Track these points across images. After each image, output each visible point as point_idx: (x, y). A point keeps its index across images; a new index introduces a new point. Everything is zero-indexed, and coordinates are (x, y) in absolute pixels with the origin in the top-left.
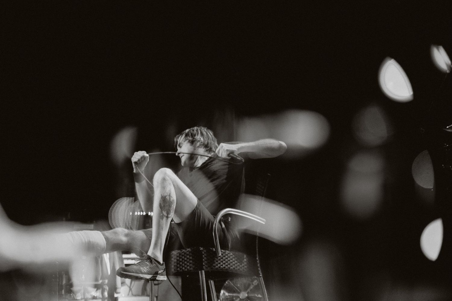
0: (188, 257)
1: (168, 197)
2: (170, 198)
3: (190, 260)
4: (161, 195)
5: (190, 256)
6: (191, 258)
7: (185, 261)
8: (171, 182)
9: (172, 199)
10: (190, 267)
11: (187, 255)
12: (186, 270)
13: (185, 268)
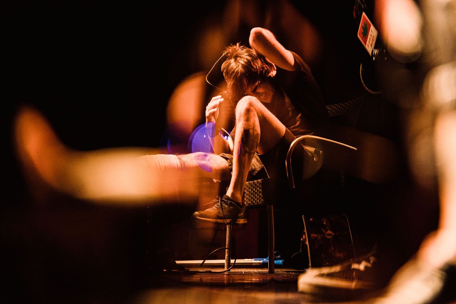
0: (258, 189)
1: (251, 131)
2: (253, 132)
3: (260, 192)
4: (244, 129)
5: (260, 188)
6: (261, 190)
7: (256, 193)
8: (255, 113)
9: (255, 133)
10: (260, 200)
11: (258, 187)
12: (256, 203)
13: (256, 201)
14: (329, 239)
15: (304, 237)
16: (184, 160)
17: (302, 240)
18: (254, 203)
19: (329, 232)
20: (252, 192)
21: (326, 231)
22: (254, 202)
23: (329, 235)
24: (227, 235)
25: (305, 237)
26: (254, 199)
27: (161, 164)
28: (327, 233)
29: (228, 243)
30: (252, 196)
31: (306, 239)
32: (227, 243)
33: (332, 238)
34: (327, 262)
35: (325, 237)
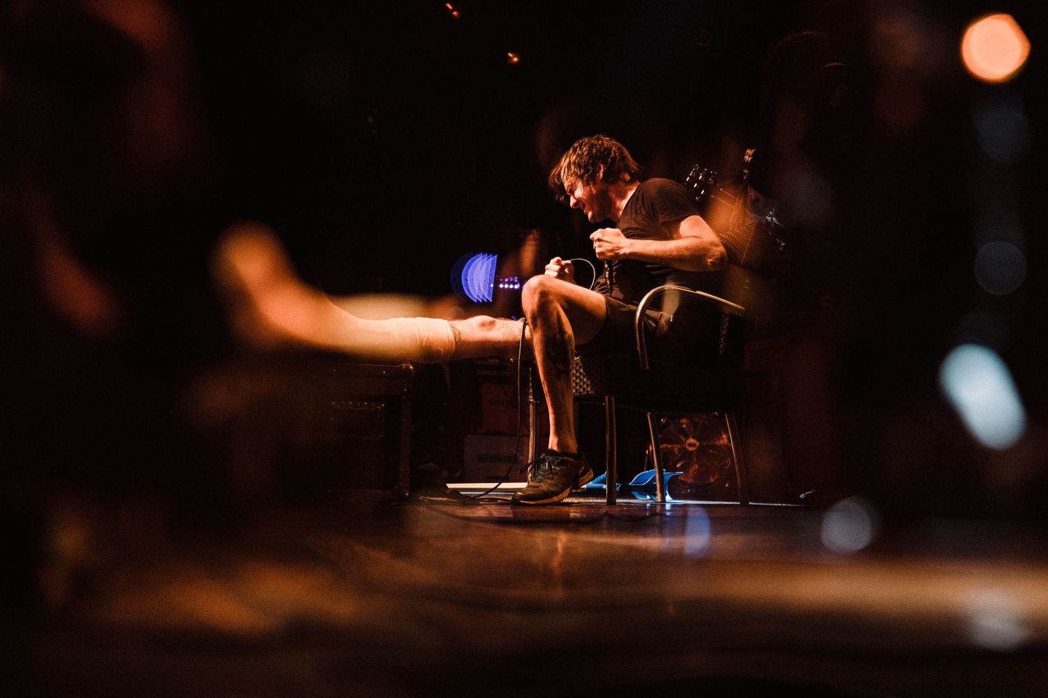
12: (585, 393)
13: (584, 389)
14: (692, 452)
15: (651, 449)
16: (459, 329)
17: (647, 452)
18: (580, 393)
19: (692, 441)
20: (578, 374)
21: (687, 438)
22: (582, 390)
23: (691, 445)
24: (530, 444)
25: (652, 448)
26: (580, 387)
27: (422, 333)
28: (688, 441)
29: (532, 457)
30: (578, 380)
31: (652, 451)
32: (530, 456)
33: (695, 450)
34: (687, 489)
35: (685, 448)
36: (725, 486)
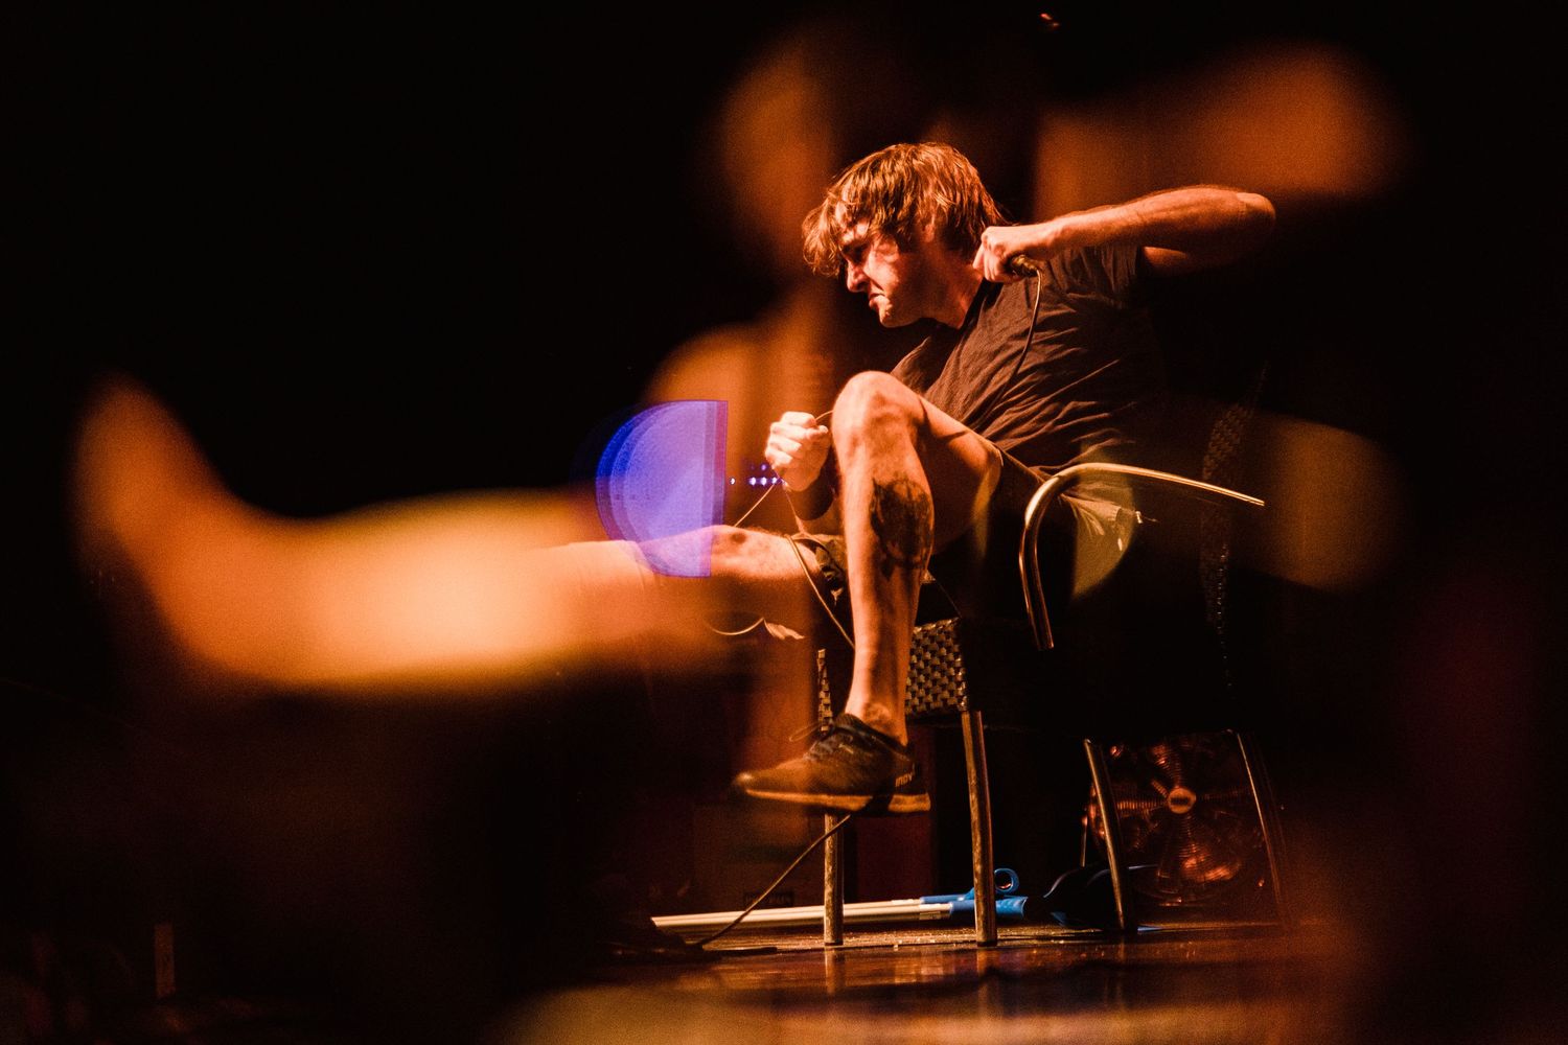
4: (875, 483)
14: (1182, 816)
15: (1093, 813)
17: (1086, 822)
19: (1179, 792)
21: (1169, 787)
23: (1178, 801)
25: (1098, 811)
28: (1173, 794)
31: (1099, 818)
33: (1189, 812)
34: (1176, 896)
35: (1167, 810)
36: (1259, 887)
